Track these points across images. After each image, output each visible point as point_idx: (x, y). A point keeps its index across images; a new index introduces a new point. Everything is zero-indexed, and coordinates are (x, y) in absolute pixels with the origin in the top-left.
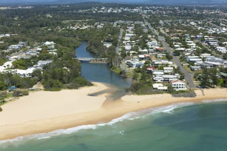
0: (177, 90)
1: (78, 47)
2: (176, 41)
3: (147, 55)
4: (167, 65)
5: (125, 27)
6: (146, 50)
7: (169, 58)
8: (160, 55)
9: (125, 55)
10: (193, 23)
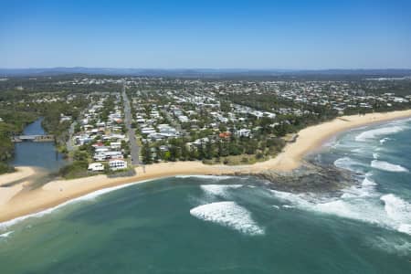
0: (114, 169)
1: (33, 122)
2: (141, 112)
3: (101, 129)
4: (116, 140)
5: (97, 98)
6: (103, 123)
7: (124, 131)
8: (116, 128)
9: (78, 131)
10: (169, 93)
